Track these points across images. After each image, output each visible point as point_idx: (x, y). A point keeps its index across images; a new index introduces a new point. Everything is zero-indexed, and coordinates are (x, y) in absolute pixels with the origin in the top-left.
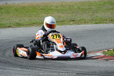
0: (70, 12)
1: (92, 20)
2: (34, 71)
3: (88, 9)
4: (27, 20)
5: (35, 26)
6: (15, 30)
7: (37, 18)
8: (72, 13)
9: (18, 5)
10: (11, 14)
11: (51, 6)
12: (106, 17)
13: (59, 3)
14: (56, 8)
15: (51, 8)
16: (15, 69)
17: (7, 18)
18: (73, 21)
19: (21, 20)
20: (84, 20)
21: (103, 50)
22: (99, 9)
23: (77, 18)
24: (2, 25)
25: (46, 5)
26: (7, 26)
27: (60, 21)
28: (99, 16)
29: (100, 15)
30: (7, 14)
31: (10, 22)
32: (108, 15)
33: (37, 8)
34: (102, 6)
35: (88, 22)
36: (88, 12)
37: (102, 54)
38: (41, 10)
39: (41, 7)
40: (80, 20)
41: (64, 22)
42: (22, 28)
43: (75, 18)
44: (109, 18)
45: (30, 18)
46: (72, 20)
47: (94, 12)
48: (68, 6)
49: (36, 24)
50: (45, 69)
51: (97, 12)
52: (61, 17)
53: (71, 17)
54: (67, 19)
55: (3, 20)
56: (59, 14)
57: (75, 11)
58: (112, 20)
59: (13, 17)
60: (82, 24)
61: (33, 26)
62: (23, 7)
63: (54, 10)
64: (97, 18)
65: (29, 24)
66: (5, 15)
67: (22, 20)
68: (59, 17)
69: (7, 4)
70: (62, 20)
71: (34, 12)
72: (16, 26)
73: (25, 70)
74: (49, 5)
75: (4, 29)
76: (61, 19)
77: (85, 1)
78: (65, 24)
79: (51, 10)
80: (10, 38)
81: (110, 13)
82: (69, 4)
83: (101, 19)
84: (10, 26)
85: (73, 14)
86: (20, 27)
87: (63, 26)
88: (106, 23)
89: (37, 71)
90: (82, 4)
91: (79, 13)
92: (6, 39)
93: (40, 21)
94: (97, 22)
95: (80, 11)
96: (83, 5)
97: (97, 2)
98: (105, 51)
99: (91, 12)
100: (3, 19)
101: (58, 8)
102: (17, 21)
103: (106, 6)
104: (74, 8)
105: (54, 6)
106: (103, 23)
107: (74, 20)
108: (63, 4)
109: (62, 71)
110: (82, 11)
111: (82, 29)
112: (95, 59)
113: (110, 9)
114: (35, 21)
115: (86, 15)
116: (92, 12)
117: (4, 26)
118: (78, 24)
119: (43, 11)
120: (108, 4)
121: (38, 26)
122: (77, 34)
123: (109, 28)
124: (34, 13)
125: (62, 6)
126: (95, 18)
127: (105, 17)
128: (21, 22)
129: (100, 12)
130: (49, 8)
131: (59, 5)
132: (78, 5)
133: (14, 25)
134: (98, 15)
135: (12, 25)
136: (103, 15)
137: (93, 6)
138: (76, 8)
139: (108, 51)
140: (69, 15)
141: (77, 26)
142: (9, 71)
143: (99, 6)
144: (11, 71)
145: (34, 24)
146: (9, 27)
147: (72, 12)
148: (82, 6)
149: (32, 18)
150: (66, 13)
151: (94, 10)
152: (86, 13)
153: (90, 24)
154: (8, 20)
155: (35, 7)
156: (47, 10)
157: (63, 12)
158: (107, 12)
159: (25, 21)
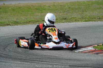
0: (62, 11)
1: (82, 18)
3: (78, 8)
5: (31, 24)
6: (13, 27)
9: (15, 5)
10: (9, 13)
11: (44, 6)
12: (94, 16)
13: (51, 4)
14: (49, 8)
18: (65, 19)
19: (18, 19)
21: (93, 45)
22: (87, 8)
24: (2, 24)
25: (39, 5)
26: (6, 24)
29: (89, 14)
30: (5, 14)
31: (9, 20)
32: (96, 13)
33: (32, 8)
34: (91, 6)
35: (78, 20)
36: (78, 11)
38: (36, 10)
39: (35, 7)
40: (71, 18)
41: (57, 20)
42: (19, 26)
43: (67, 17)
44: (97, 17)
45: (26, 17)
47: (83, 11)
48: (60, 6)
49: (32, 22)
51: (86, 11)
53: (63, 16)
54: (59, 17)
55: (2, 19)
57: (66, 10)
58: (100, 18)
59: (10, 16)
60: (73, 22)
61: (29, 24)
62: (19, 7)
63: (47, 10)
64: (87, 16)
65: (25, 22)
66: (3, 15)
67: (19, 19)
69: (4, 4)
71: (29, 11)
72: (14, 24)
74: (43, 5)
75: (3, 27)
77: (75, 2)
79: (45, 9)
80: (9, 35)
82: (60, 4)
84: (9, 25)
85: (64, 13)
88: (95, 21)
90: (72, 4)
91: (70, 12)
92: (6, 35)
93: (35, 20)
94: (86, 20)
95: (70, 10)
99: (81, 12)
100: (2, 18)
101: (50, 8)
102: (15, 20)
103: (94, 6)
104: (65, 7)
106: (91, 21)
108: (55, 4)
110: (72, 10)
113: (98, 8)
115: (76, 14)
116: (82, 11)
119: (37, 10)
120: (95, 4)
121: (33, 24)
122: (69, 31)
123: (98, 25)
125: (54, 6)
126: (84, 16)
128: (18, 21)
129: (88, 11)
130: (42, 7)
131: (51, 5)
132: (68, 5)
133: (12, 23)
134: (86, 14)
135: (10, 23)
136: (91, 14)
137: (82, 6)
138: (67, 8)
140: (61, 14)
141: (69, 23)
143: (87, 6)
145: (30, 22)
147: (63, 11)
148: (73, 5)
149: (28, 17)
150: (58, 12)
151: (83, 9)
152: (76, 12)
153: (80, 22)
154: (6, 18)
155: (30, 7)
156: (41, 9)
157: (55, 11)
158: (95, 11)
159: (22, 20)
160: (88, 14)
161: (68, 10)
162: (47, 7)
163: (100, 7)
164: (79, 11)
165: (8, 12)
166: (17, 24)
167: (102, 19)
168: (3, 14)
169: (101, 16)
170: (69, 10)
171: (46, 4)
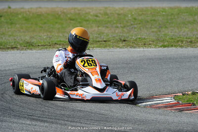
0: (119, 26)
1: (158, 40)
2: (54, 126)
3: (151, 21)
4: (45, 37)
6: (23, 53)
7: (61, 35)
8: (122, 27)
9: (30, 10)
10: (17, 26)
11: (86, 13)
13: (101, 10)
14: (96, 18)
15: (87, 18)
16: (21, 121)
17: (10, 33)
18: (124, 41)
19: (33, 38)
20: (143, 41)
21: (174, 93)
22: (169, 21)
23: (130, 37)
24: (1, 45)
25: (77, 12)
26: (10, 47)
27: (101, 41)
28: (170, 34)
29: (171, 32)
30: (10, 26)
31: (15, 39)
32: (186, 32)
33: (62, 16)
34: (176, 17)
35: (150, 44)
36: (150, 26)
37: (173, 100)
38: (69, 21)
39: (69, 16)
40: (136, 40)
42: (34, 51)
43: (128, 37)
44: (187, 38)
45: (49, 34)
46: (123, 39)
47: (160, 27)
48: (116, 15)
49: (60, 45)
51: (166, 27)
52: (103, 33)
53: (121, 34)
54: (114, 37)
56: (100, 28)
57: (129, 24)
58: (191, 42)
59: (19, 31)
60: (139, 47)
61: (54, 47)
62: (38, 15)
63: (91, 22)
64: (166, 37)
65: (47, 43)
66: (7, 28)
67: (35, 37)
68: (100, 33)
69: (10, 8)
70: (105, 40)
71: (56, 23)
72: (25, 48)
73: (38, 123)
74: (84, 12)
75: (3, 52)
76: (102, 37)
77: (146, 8)
78: (109, 46)
79: (87, 21)
80: (15, 67)
81: (188, 30)
82: (117, 12)
83: (172, 39)
84: (15, 48)
85: (125, 29)
86: (31, 49)
87: (106, 50)
88: (181, 47)
89: (59, 126)
90: (141, 13)
91: (135, 28)
92: (7, 68)
94: (165, 44)
95: (136, 24)
96: (143, 14)
97: (167, 9)
98: (178, 94)
99: (156, 27)
101: (98, 18)
102: (27, 38)
103: (182, 17)
104: (127, 18)
106: (175, 46)
107: (126, 39)
108: (108, 12)
110: (140, 24)
111: (139, 55)
112: (159, 108)
113: (189, 22)
114: (59, 40)
115: (146, 31)
116: (158, 27)
117: (4, 46)
118: (132, 47)
119: (72, 21)
120: (186, 14)
122: (129, 63)
123: (186, 55)
124: (57, 25)
125: (106, 14)
126: (162, 37)
127: (180, 35)
128: (34, 41)
129: (171, 27)
130: (83, 17)
131: (100, 13)
132: (133, 13)
133: (21, 45)
134: (167, 32)
135: (18, 45)
136: (176, 32)
137: (159, 17)
138: (130, 20)
139: (183, 95)
140: (117, 31)
141: (131, 49)
142: (10, 124)
143: (169, 17)
144: (14, 125)
145: (56, 44)
146: (13, 48)
147: (122, 25)
148: (141, 15)
149: (53, 34)
150: (112, 27)
151: (161, 23)
152: (146, 27)
153: (153, 48)
154: (11, 36)
155: (59, 16)
156: (80, 20)
157: (107, 25)
158: (183, 27)
159: (41, 39)
160: (169, 32)
161: (132, 23)
162: (91, 15)
163: (194, 21)
164: (153, 27)
165: (16, 24)
166: (31, 47)
167: (195, 43)
168: (5, 26)
169: (194, 37)
170: (134, 24)
171: (91, 11)
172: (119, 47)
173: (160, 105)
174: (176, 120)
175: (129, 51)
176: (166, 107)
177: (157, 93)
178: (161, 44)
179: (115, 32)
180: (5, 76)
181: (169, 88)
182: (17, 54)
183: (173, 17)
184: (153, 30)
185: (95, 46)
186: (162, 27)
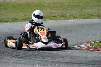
0: (61, 8)
1: (81, 15)
2: (29, 60)
3: (77, 6)
4: (23, 15)
6: (12, 24)
7: (31, 14)
8: (62, 9)
9: (15, 2)
10: (9, 10)
11: (44, 3)
12: (93, 13)
13: (51, 1)
14: (49, 5)
15: (44, 5)
16: (12, 58)
17: (5, 14)
18: (64, 16)
21: (90, 42)
22: (86, 6)
24: (1, 20)
25: (39, 2)
26: (5, 21)
27: (52, 17)
29: (88, 11)
30: (5, 10)
31: (8, 17)
32: (95, 11)
33: (31, 5)
34: (90, 3)
35: (77, 18)
36: (77, 8)
37: (90, 46)
38: (35, 7)
39: (35, 4)
40: (70, 16)
41: (56, 17)
42: (18, 23)
43: (66, 14)
44: (95, 14)
45: (25, 14)
46: (63, 15)
48: (59, 3)
50: (39, 59)
51: (85, 9)
52: (53, 13)
53: (62, 13)
54: (58, 14)
55: (1, 16)
56: (51, 10)
57: (66, 8)
58: (98, 16)
59: (10, 13)
60: (71, 19)
62: (19, 4)
63: (47, 7)
64: (85, 14)
65: (24, 19)
66: (4, 11)
67: (18, 16)
68: (52, 13)
69: (5, 1)
70: (54, 16)
71: (29, 8)
72: (13, 21)
73: (21, 59)
75: (2, 24)
76: (53, 14)
78: (56, 19)
79: (44, 6)
80: (8, 31)
81: (96, 10)
82: (60, 2)
83: (88, 14)
85: (64, 10)
86: (16, 22)
87: (55, 21)
88: (93, 18)
90: (72, 2)
91: (69, 9)
92: (4, 32)
94: (85, 17)
95: (70, 8)
96: (73, 2)
98: (92, 43)
99: (80, 9)
100: (2, 14)
101: (50, 5)
102: (14, 16)
103: (93, 3)
104: (65, 5)
105: (47, 3)
106: (90, 18)
107: (65, 15)
108: (55, 2)
109: (54, 61)
110: (71, 7)
111: (71, 23)
112: (83, 50)
113: (97, 6)
115: (75, 11)
116: (81, 9)
117: (3, 20)
118: (68, 19)
119: (37, 7)
120: (95, 2)
122: (67, 28)
123: (95, 23)
125: (54, 3)
126: (83, 14)
128: (18, 17)
129: (87, 8)
130: (42, 5)
131: (51, 3)
132: (68, 2)
133: (11, 20)
134: (85, 11)
135: (10, 20)
136: (90, 11)
137: (81, 3)
138: (66, 5)
139: (95, 43)
140: (60, 12)
141: (67, 20)
143: (86, 4)
144: (9, 60)
145: (29, 19)
146: (7, 21)
147: (62, 8)
148: (72, 3)
149: (27, 14)
150: (57, 9)
151: (82, 7)
152: (75, 9)
153: (78, 19)
154: (6, 15)
155: (30, 4)
156: (41, 7)
157: (55, 9)
158: (94, 8)
159: (21, 16)
160: (87, 11)
161: (67, 7)
162: (47, 4)
163: (99, 5)
164: (78, 9)
166: (16, 21)
167: (100, 16)
168: (3, 10)
169: (99, 13)
170: (68, 8)
171: (46, 1)
172: (61, 19)
173: (83, 48)
174: (91, 56)
175: (66, 21)
176: (86, 49)
177: (81, 42)
178: (83, 17)
179: (59, 12)
180: (3, 36)
181: (87, 40)
182: (9, 25)
183: (88, 3)
184: (78, 10)
185: (49, 19)
186: (83, 9)
